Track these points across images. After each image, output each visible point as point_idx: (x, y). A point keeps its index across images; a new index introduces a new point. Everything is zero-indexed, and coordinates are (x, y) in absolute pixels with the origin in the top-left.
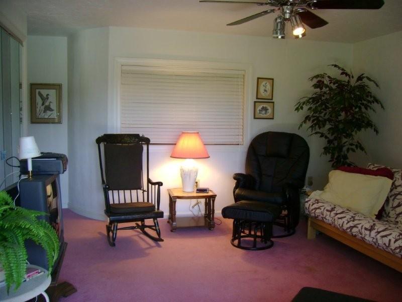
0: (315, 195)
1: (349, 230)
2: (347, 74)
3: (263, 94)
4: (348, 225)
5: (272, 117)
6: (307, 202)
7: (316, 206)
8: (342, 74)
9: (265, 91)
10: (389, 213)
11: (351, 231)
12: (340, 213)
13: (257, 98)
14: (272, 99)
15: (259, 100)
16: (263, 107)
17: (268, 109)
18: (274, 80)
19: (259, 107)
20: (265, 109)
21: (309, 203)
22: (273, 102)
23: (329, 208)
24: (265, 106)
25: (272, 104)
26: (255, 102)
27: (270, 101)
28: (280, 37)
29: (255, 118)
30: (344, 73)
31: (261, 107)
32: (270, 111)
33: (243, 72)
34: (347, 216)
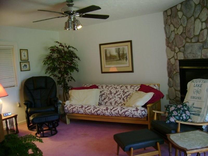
0: (67, 103)
1: (95, 113)
2: (62, 46)
3: (23, 58)
4: (95, 111)
5: (29, 70)
6: (66, 107)
7: (71, 107)
8: (60, 46)
9: (25, 56)
10: (101, 103)
11: (97, 113)
12: (87, 107)
13: (21, 60)
14: (28, 60)
15: (22, 61)
16: (25, 65)
17: (27, 66)
18: (28, 50)
19: (23, 65)
20: (25, 66)
21: (67, 107)
22: (29, 62)
23: (80, 107)
24: (25, 64)
25: (28, 62)
26: (20, 62)
27: (27, 61)
28: (68, 29)
29: (21, 71)
30: (61, 45)
31: (24, 65)
32: (28, 66)
33: (12, 47)
34: (92, 107)
